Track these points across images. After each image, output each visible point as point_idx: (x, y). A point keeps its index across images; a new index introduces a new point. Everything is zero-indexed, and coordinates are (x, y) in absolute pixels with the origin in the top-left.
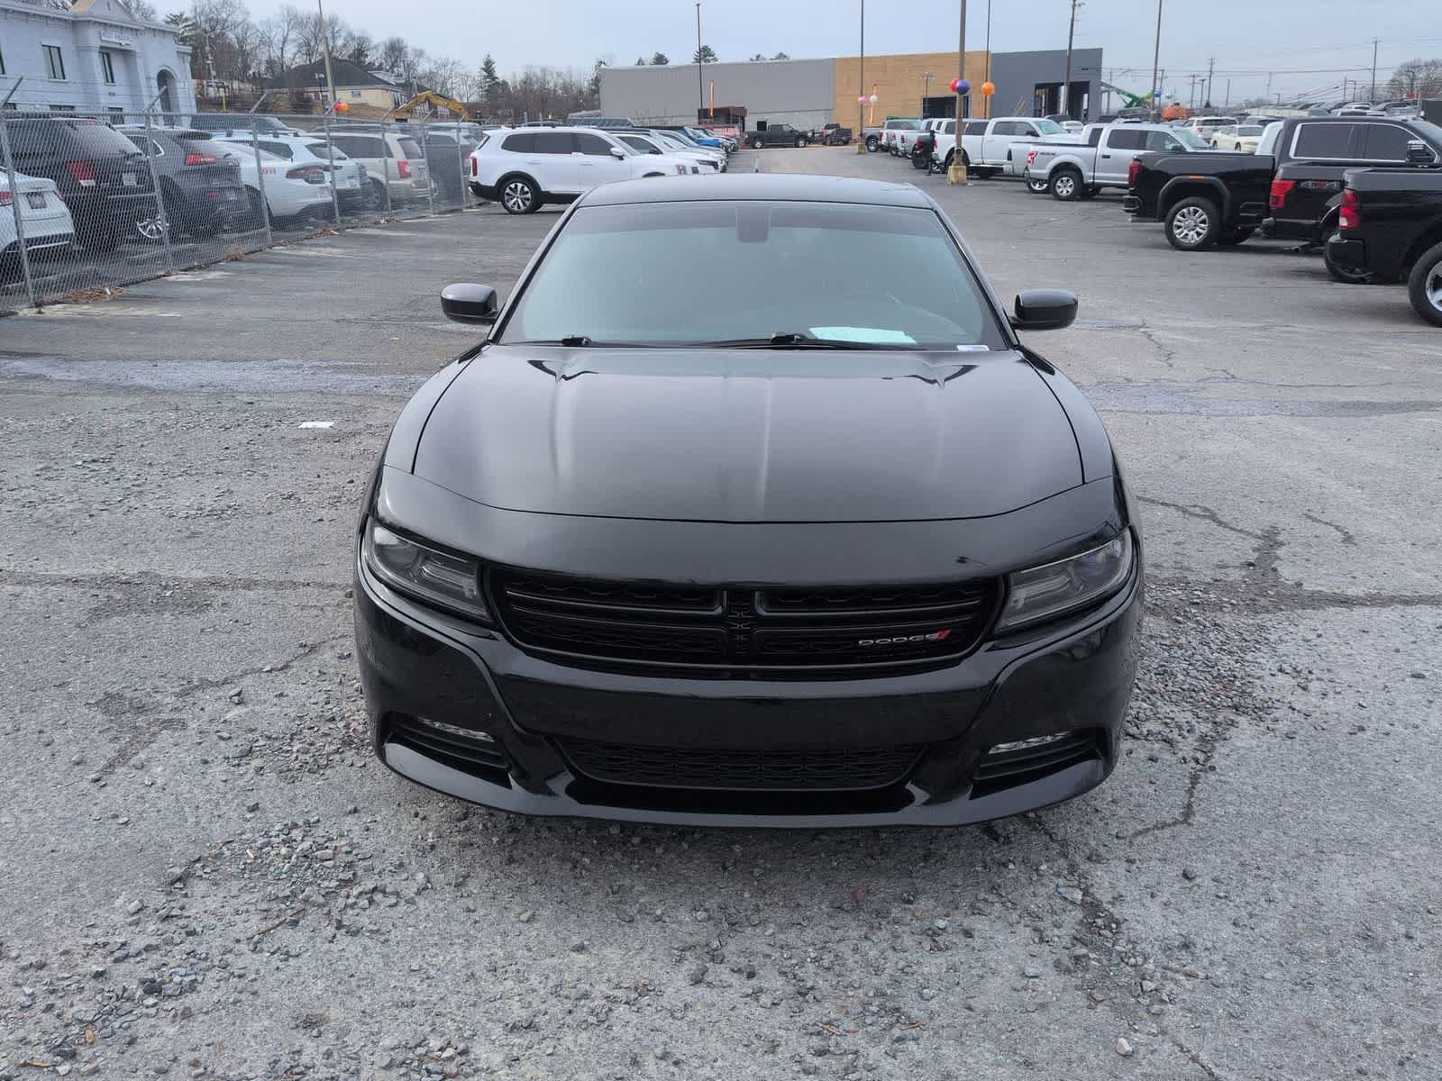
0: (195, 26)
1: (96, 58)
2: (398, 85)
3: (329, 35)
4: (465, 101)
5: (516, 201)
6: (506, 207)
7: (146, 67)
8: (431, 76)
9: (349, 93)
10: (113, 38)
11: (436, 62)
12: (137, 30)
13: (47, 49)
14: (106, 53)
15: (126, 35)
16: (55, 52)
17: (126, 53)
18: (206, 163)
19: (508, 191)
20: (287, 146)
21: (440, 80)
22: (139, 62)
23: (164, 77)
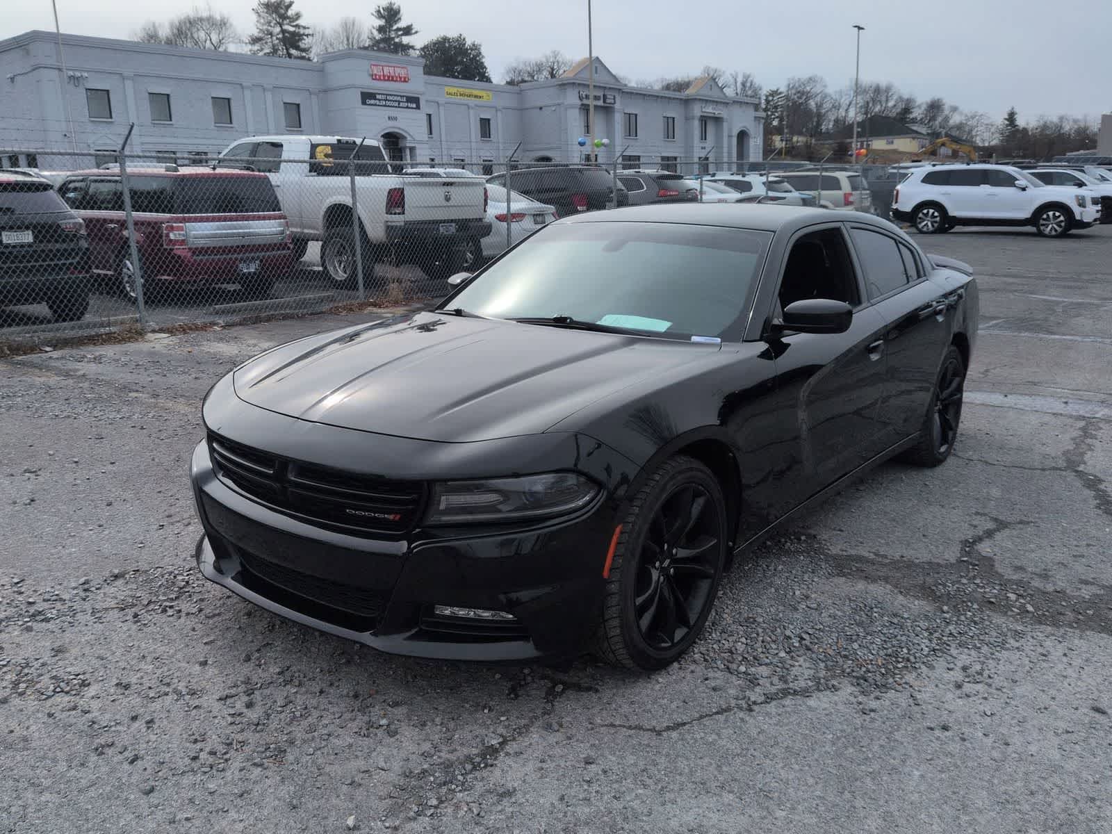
0: (787, 98)
1: (696, 123)
2: (928, 134)
3: (884, 99)
4: (987, 145)
5: (927, 224)
6: (917, 228)
7: (730, 130)
8: (960, 127)
9: (885, 141)
10: (710, 110)
11: (966, 116)
12: (728, 103)
13: (666, 119)
14: (704, 120)
15: (720, 107)
16: (670, 121)
17: (718, 120)
18: (670, 195)
19: (921, 215)
20: (750, 183)
21: (967, 129)
22: (725, 124)
23: (743, 136)
